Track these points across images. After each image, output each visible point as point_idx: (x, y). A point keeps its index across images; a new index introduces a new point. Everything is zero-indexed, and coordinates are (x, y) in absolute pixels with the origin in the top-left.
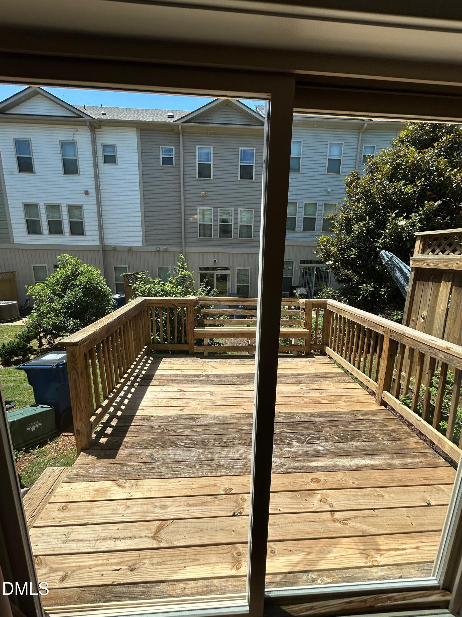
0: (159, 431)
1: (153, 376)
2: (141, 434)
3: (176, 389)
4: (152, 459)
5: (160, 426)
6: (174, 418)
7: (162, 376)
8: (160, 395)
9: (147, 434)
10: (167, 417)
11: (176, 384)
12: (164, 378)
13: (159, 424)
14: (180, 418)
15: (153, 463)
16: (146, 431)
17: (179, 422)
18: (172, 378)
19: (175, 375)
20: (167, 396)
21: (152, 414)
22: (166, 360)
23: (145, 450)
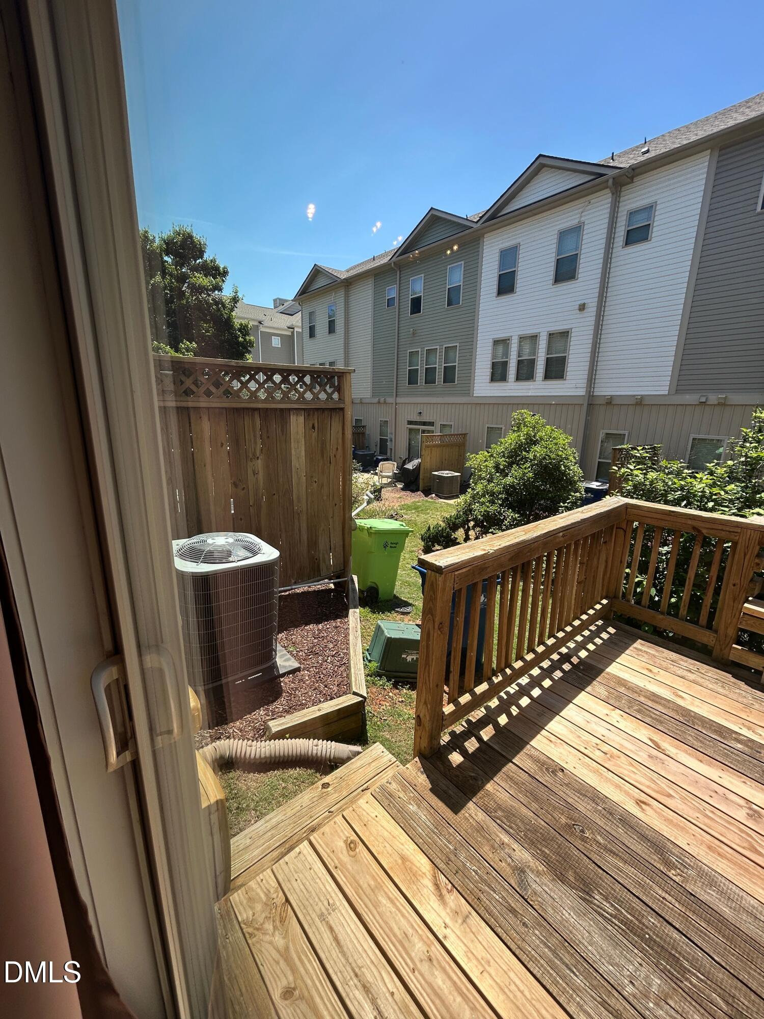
0: (563, 820)
1: (600, 672)
2: (521, 797)
3: (644, 733)
4: (521, 882)
5: (571, 807)
6: (611, 811)
7: (621, 682)
8: (600, 729)
9: (534, 806)
10: (595, 796)
11: (648, 720)
12: (622, 690)
13: (570, 800)
14: (626, 821)
15: (517, 896)
16: (536, 799)
17: (620, 832)
18: (642, 699)
19: (654, 694)
20: (616, 739)
21: (565, 765)
22: (644, 649)
23: (515, 846)
